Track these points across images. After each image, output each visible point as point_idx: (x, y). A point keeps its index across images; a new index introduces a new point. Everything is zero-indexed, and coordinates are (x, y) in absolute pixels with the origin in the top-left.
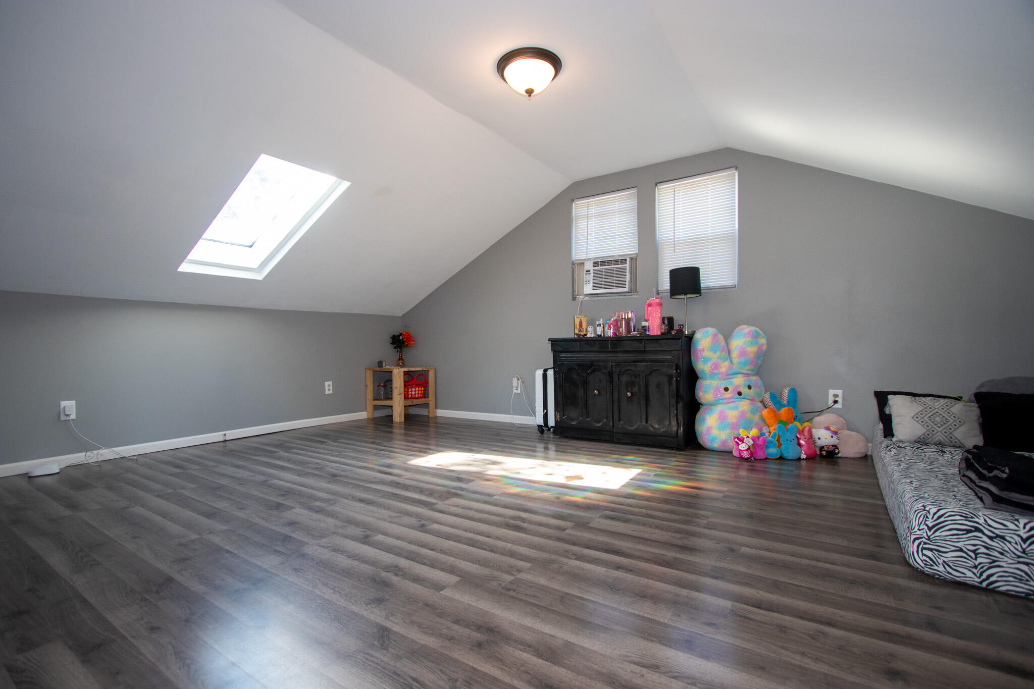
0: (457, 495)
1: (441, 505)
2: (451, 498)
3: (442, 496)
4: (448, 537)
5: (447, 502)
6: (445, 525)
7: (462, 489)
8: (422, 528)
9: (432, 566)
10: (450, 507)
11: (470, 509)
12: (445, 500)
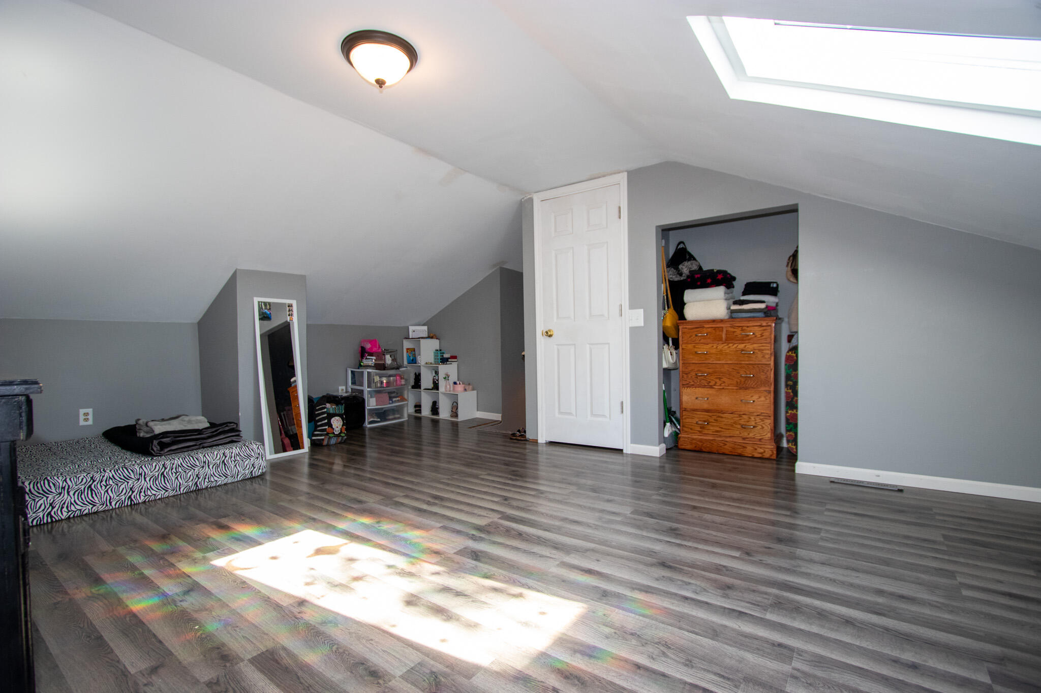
0: (479, 529)
1: (495, 518)
2: (486, 525)
3: (495, 528)
4: (485, 493)
5: (491, 520)
6: (488, 500)
7: (473, 538)
8: (506, 499)
9: (493, 481)
10: (486, 515)
11: (467, 513)
12: (492, 522)
